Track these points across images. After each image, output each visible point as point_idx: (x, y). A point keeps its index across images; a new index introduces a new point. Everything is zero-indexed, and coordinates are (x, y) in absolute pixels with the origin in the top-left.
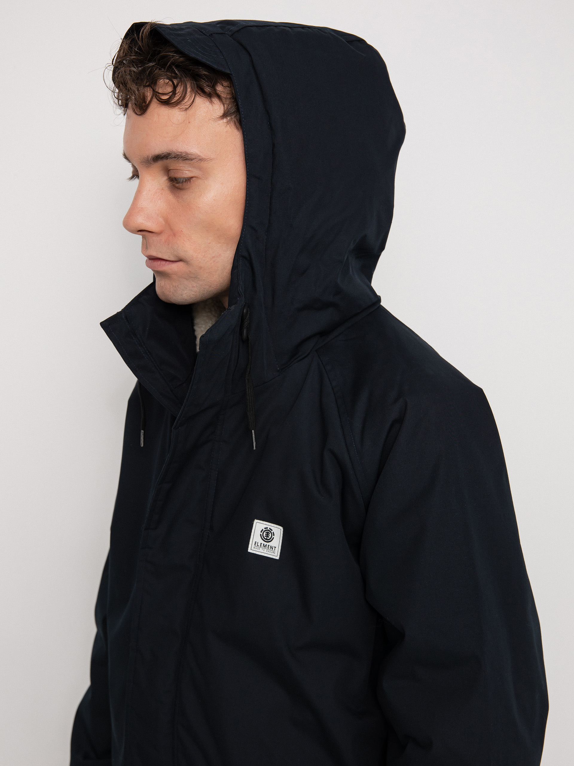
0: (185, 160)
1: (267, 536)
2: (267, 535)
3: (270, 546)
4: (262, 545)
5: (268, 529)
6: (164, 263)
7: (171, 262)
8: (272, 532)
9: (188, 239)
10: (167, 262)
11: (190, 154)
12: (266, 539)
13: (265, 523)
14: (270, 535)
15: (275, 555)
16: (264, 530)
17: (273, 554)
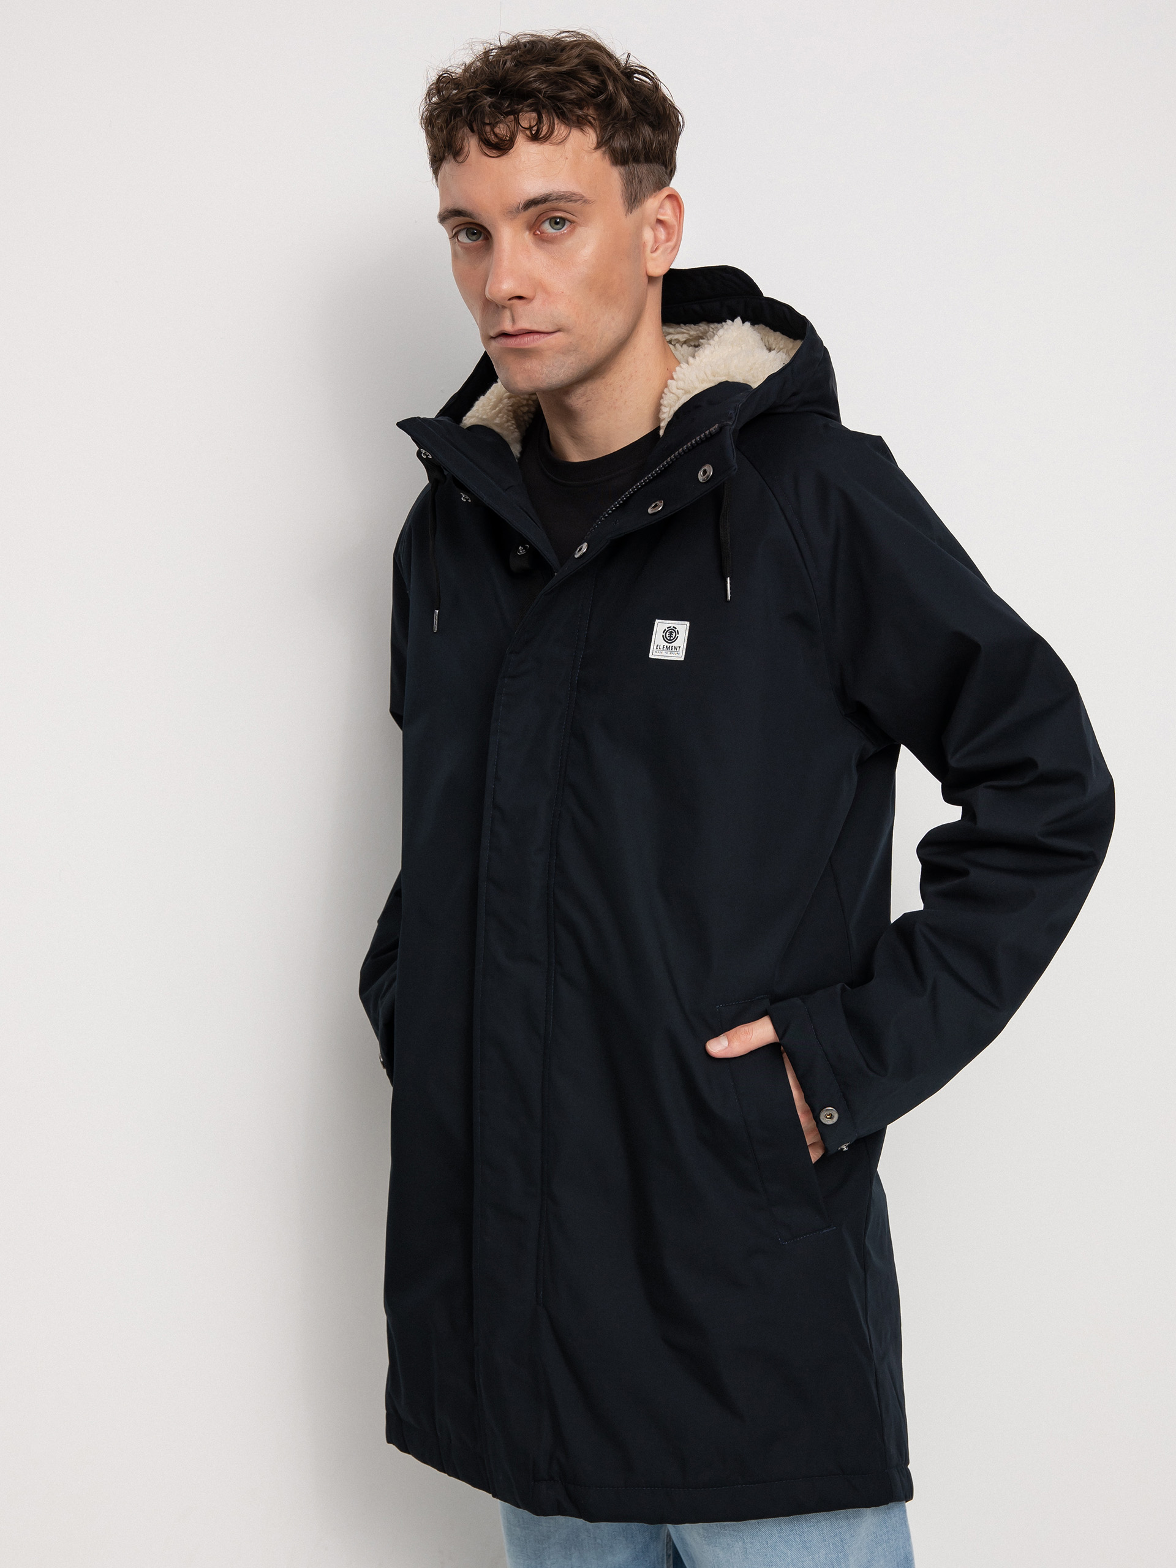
0: (568, 202)
1: (670, 636)
2: (671, 634)
3: (673, 647)
4: (665, 647)
5: (672, 628)
6: (536, 336)
7: (546, 335)
8: (676, 630)
9: (570, 302)
10: (542, 335)
11: (575, 194)
12: (670, 640)
13: (668, 621)
14: (674, 634)
15: (680, 656)
16: (667, 630)
17: (677, 655)
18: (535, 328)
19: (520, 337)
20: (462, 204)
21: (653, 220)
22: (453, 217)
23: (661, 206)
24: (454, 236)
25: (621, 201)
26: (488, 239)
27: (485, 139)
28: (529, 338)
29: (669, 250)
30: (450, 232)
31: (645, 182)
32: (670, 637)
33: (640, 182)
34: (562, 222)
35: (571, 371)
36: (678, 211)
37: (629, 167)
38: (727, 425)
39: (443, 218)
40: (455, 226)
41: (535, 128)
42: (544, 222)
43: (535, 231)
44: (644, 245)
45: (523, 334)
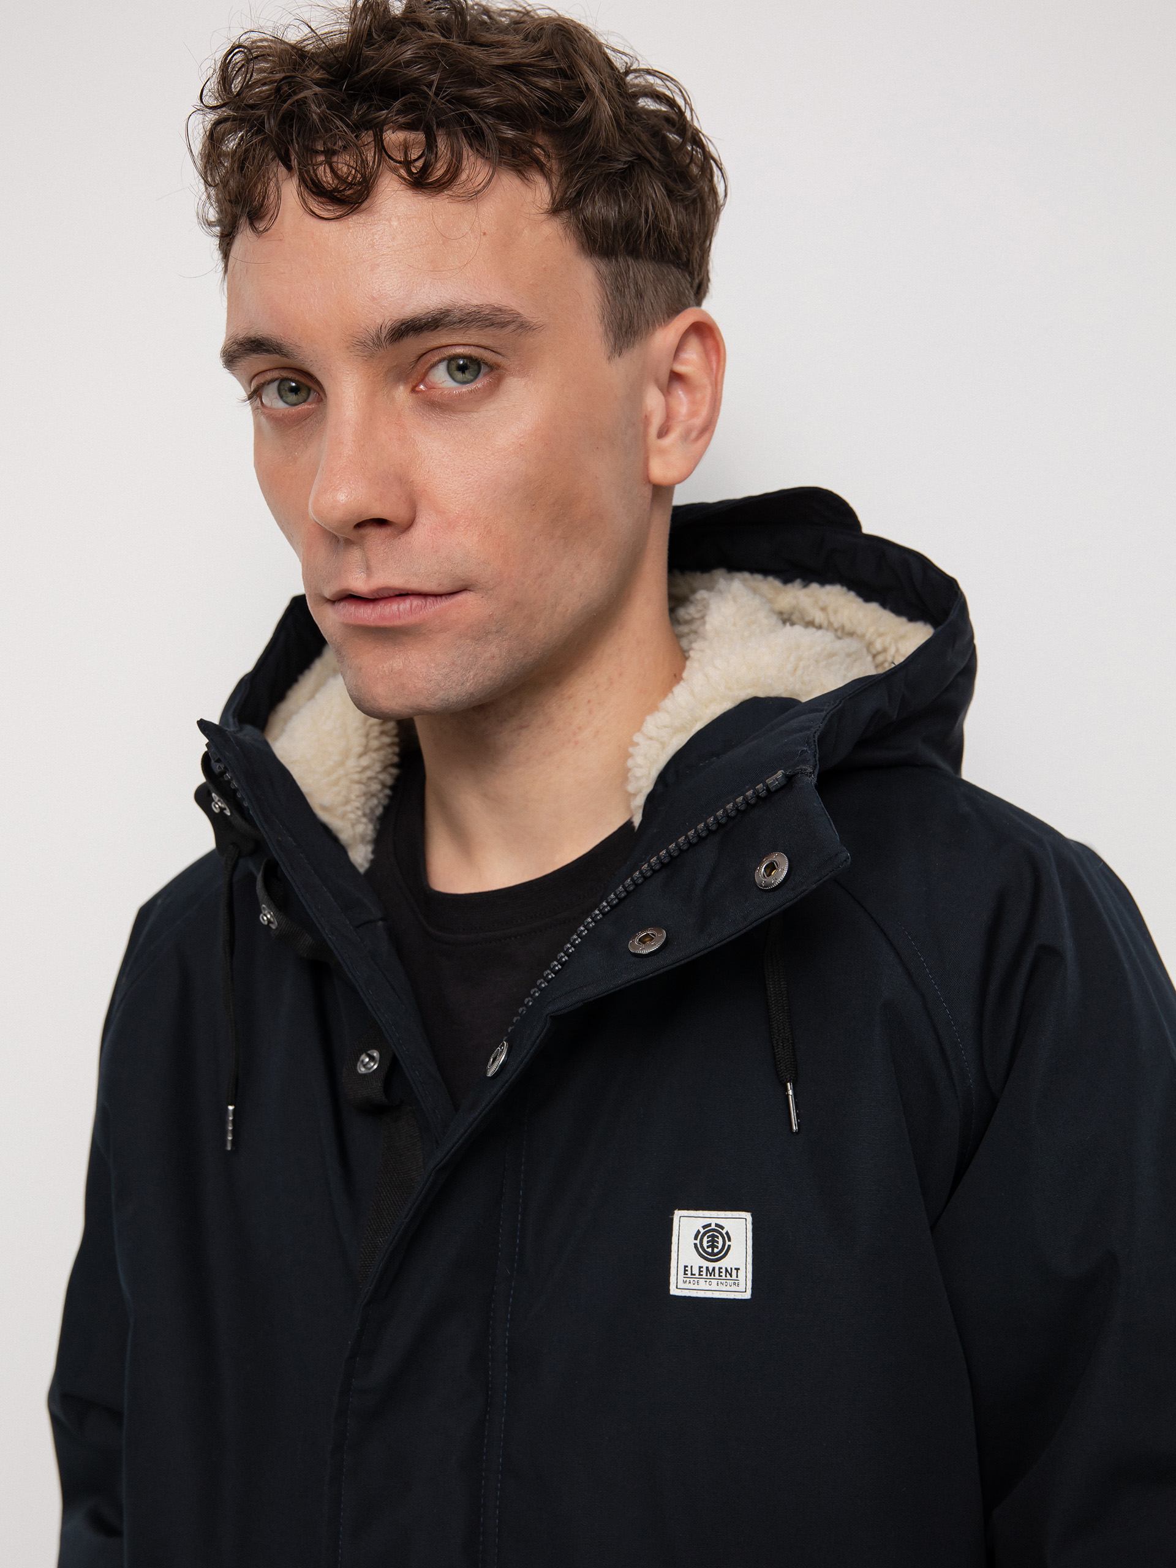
1: (711, 1245)
2: (713, 1244)
3: (723, 1270)
4: (704, 1270)
5: (713, 1226)
6: (418, 602)
7: (436, 599)
8: (724, 1232)
9: (489, 532)
10: (430, 600)
11: (500, 310)
12: (712, 1254)
13: (700, 1213)
14: (720, 1240)
15: (742, 1289)
16: (702, 1231)
17: (734, 1288)
18: (414, 585)
19: (382, 604)
20: (264, 328)
21: (664, 376)
22: (247, 354)
23: (679, 348)
24: (255, 394)
25: (601, 330)
26: (322, 400)
27: (312, 180)
28: (405, 605)
29: (694, 434)
30: (247, 385)
31: (650, 293)
32: (713, 1246)
33: (640, 295)
34: (474, 367)
35: (490, 674)
36: (714, 358)
37: (617, 261)
38: (803, 772)
39: (231, 358)
40: (253, 374)
41: (420, 164)
42: (434, 365)
43: (417, 385)
44: (646, 421)
45: (390, 597)
